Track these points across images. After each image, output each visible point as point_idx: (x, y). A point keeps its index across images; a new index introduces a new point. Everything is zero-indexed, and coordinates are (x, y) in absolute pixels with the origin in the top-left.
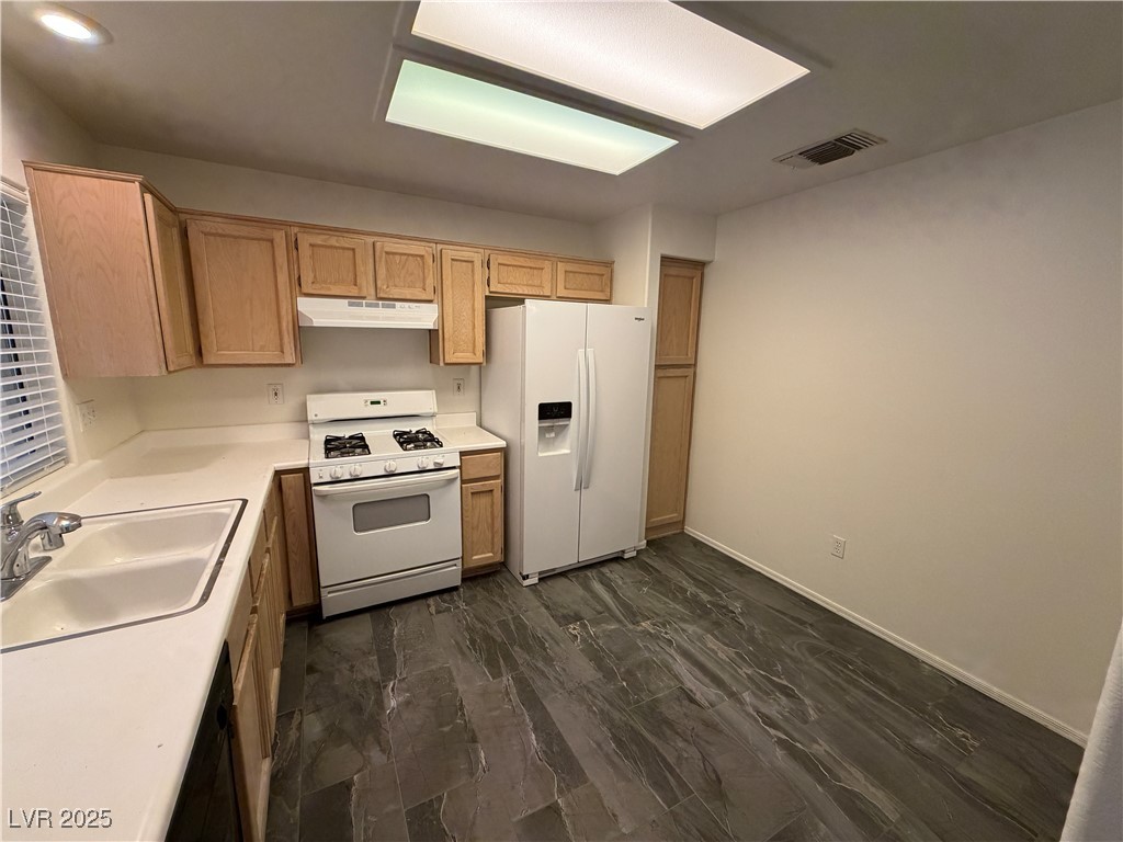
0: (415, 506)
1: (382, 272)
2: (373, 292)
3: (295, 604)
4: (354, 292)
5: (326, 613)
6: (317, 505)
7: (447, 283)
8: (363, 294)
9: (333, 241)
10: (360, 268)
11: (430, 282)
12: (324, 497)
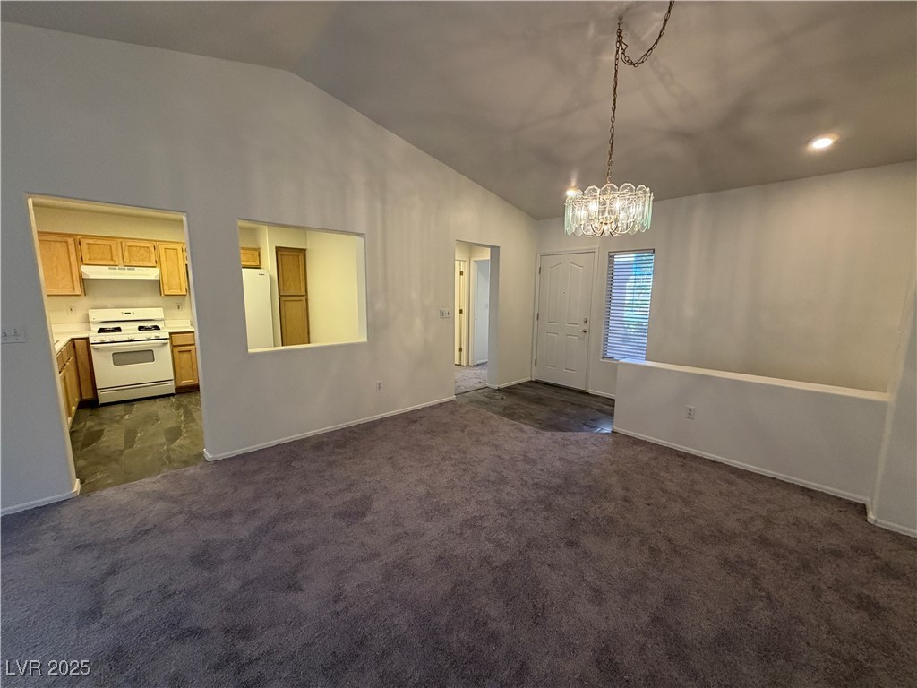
0: (147, 355)
1: (126, 254)
2: (121, 262)
3: (84, 397)
4: (112, 263)
5: (101, 402)
6: (94, 353)
7: (163, 258)
8: (117, 263)
9: (99, 242)
10: (115, 253)
11: (153, 259)
12: (96, 349)
